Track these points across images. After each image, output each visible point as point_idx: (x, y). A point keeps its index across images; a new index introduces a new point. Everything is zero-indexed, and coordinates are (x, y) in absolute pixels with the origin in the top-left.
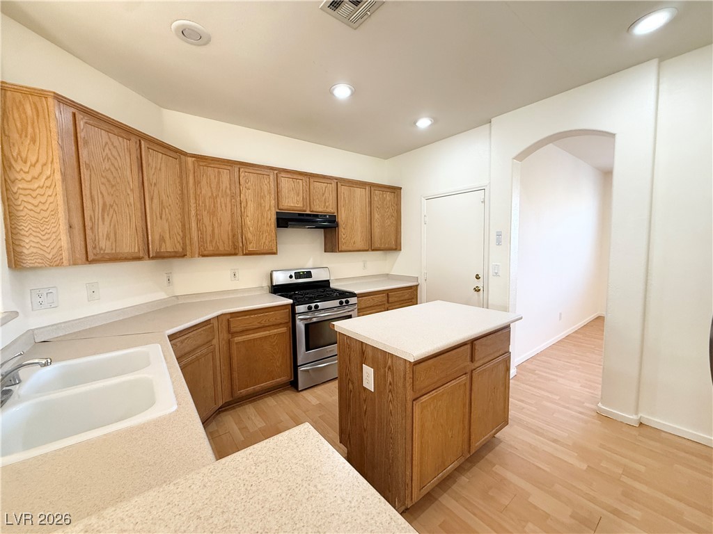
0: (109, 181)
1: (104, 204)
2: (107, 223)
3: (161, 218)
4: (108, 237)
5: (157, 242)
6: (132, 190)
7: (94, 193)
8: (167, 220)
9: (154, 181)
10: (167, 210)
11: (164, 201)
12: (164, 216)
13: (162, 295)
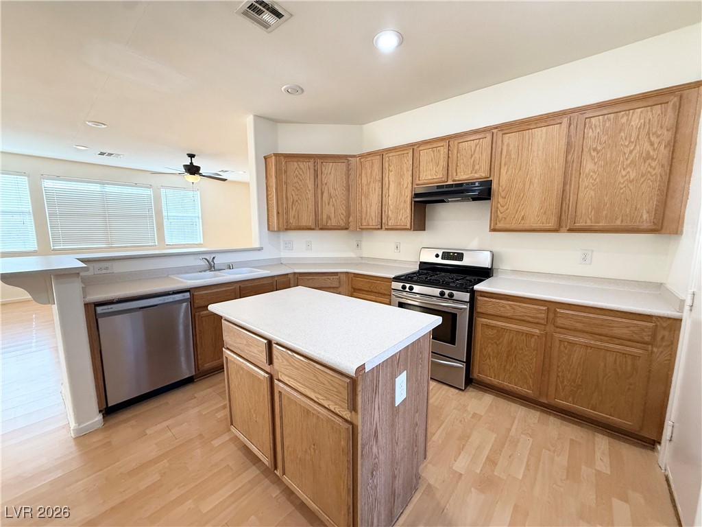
0: (296, 188)
1: (293, 200)
2: (294, 211)
3: (329, 204)
4: (294, 217)
5: (325, 219)
6: (309, 191)
7: (288, 195)
8: (333, 205)
9: (325, 182)
10: (334, 199)
11: (332, 193)
12: (331, 203)
13: (352, 255)
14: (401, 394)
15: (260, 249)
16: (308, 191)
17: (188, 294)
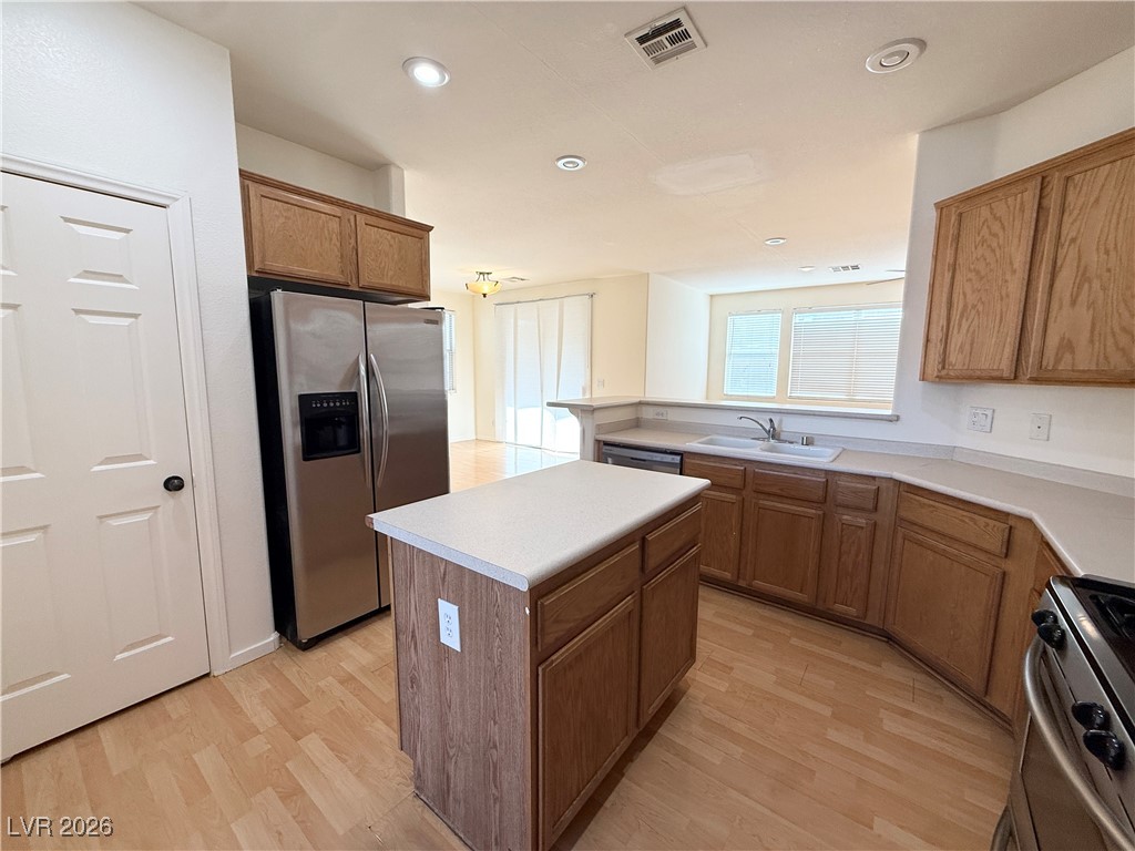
0: (978, 273)
1: (965, 306)
2: (964, 330)
3: (1073, 301)
4: (961, 349)
5: (1051, 351)
8: (1091, 304)
9: (1071, 235)
10: (1095, 283)
11: (1093, 266)
12: (1083, 297)
14: (451, 636)
15: (894, 419)
16: (1008, 277)
17: (679, 458)
